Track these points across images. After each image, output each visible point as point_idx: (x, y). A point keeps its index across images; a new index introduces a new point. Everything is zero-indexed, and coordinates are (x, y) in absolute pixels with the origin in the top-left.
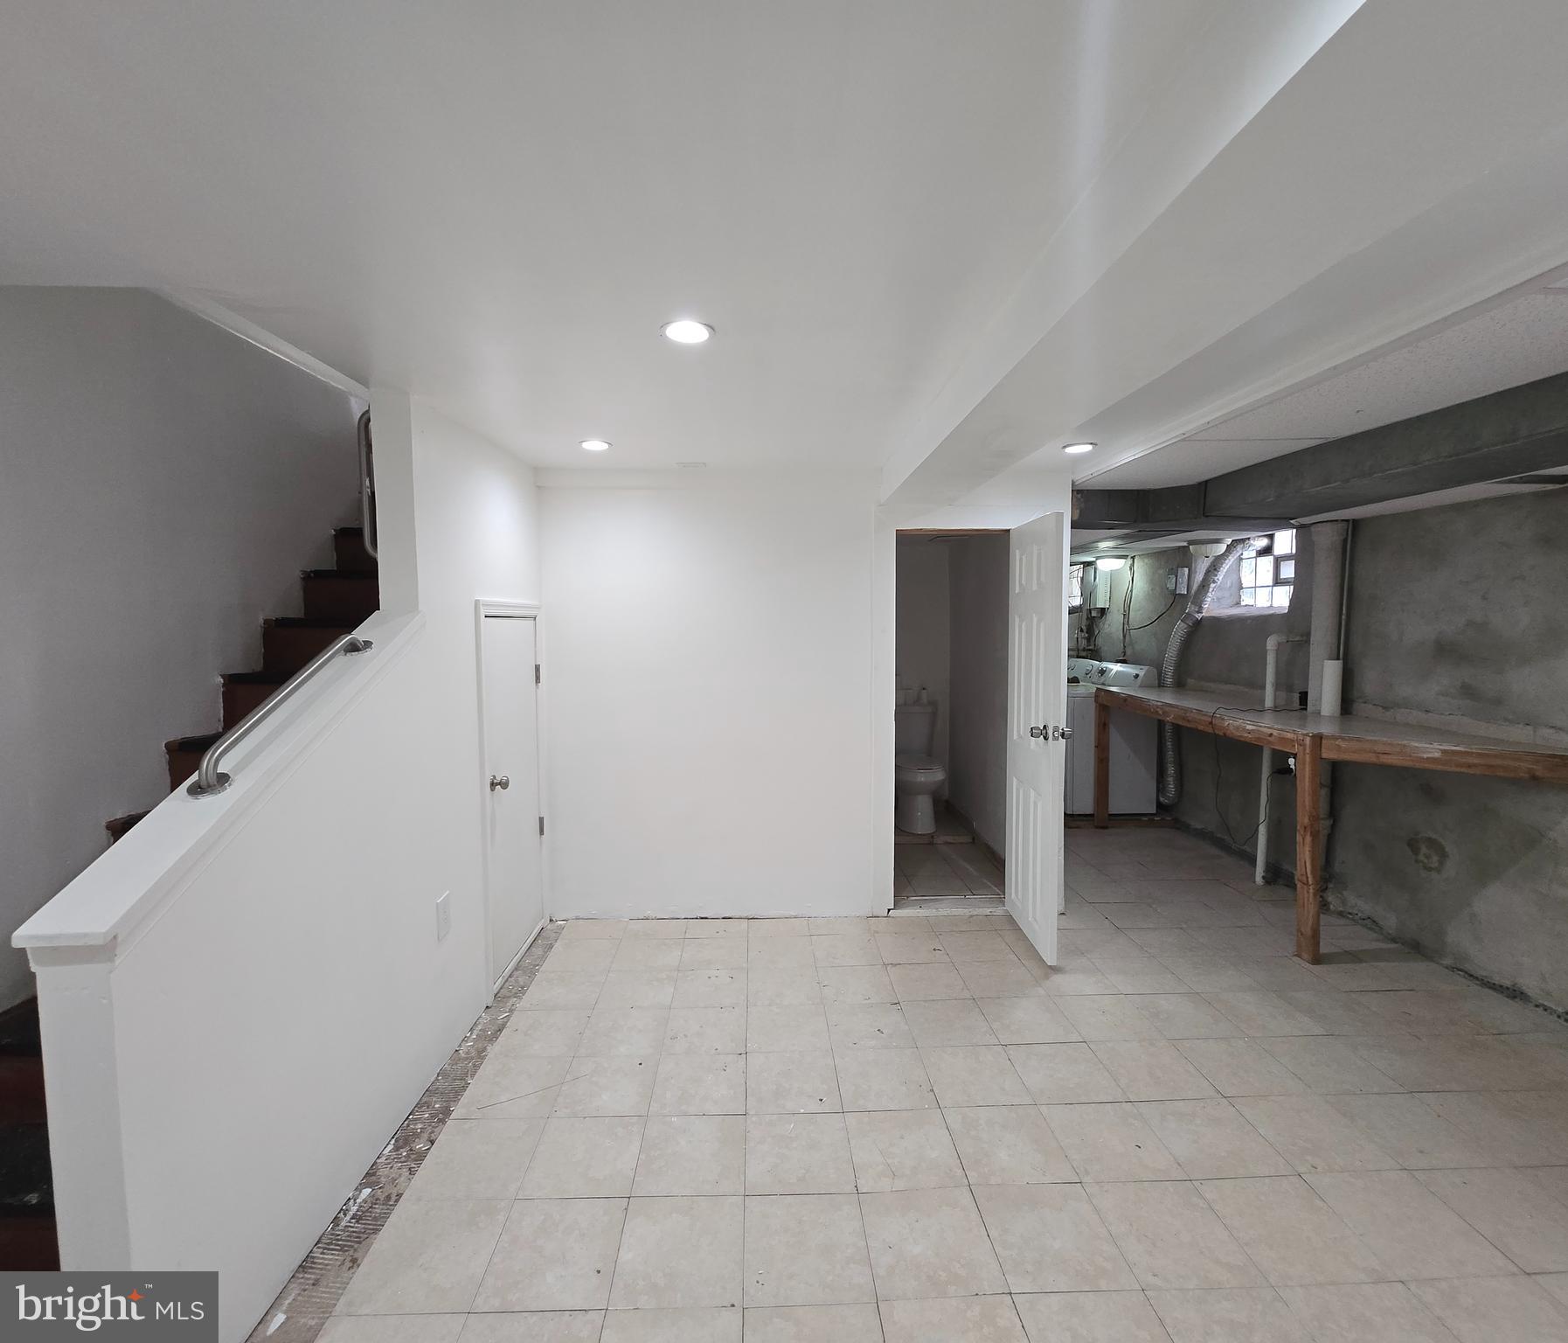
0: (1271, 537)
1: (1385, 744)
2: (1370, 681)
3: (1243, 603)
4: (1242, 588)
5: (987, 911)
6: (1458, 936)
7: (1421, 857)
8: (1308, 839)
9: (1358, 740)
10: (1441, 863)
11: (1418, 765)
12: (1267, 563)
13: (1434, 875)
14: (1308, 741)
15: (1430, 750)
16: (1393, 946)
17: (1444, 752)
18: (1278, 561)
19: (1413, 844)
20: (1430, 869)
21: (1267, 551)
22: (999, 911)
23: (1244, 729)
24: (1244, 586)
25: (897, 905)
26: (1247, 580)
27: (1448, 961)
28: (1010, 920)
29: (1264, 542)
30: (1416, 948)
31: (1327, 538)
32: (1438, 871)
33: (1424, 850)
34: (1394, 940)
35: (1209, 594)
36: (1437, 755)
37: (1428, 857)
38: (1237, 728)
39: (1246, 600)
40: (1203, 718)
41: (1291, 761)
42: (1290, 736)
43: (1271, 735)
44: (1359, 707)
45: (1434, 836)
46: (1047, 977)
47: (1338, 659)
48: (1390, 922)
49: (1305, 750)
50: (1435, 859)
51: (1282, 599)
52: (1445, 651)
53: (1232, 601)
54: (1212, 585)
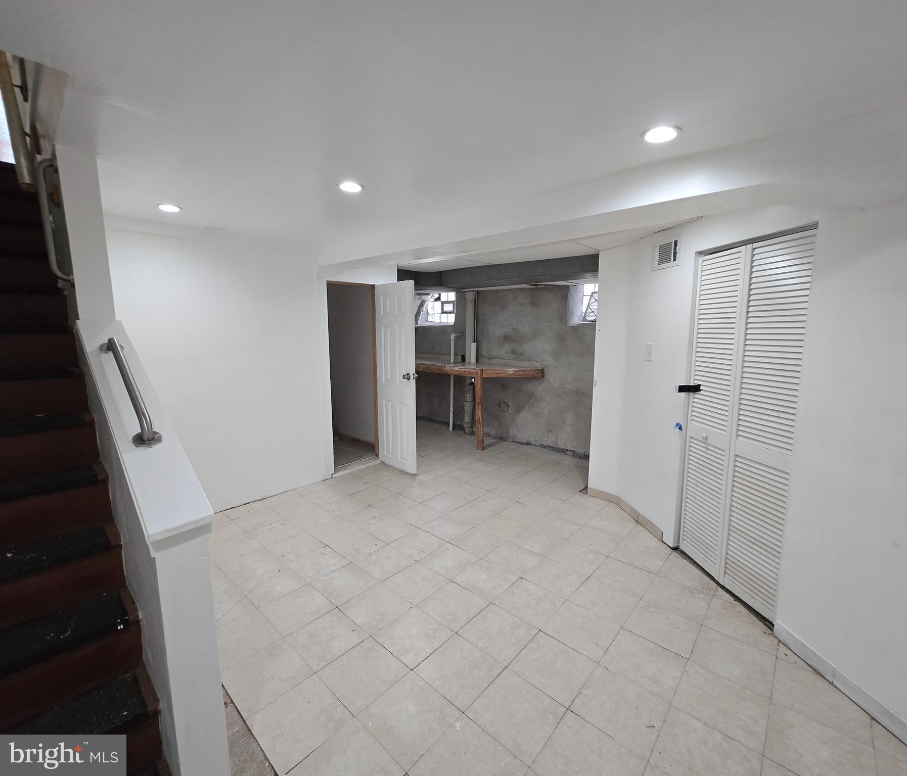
0: (440, 294)
1: (500, 370)
2: (484, 350)
3: (429, 321)
4: (428, 314)
5: (373, 463)
6: (513, 431)
7: (502, 408)
8: (480, 407)
9: (493, 370)
10: (508, 409)
11: (508, 376)
12: (438, 304)
13: (506, 413)
14: (479, 371)
15: (511, 371)
16: (496, 440)
17: (514, 371)
18: (443, 303)
19: (499, 405)
20: (504, 412)
21: (438, 299)
22: (378, 462)
23: (454, 370)
25: (335, 473)
26: (430, 311)
27: (510, 440)
28: (383, 463)
29: (436, 296)
30: (501, 439)
31: (470, 296)
32: (507, 412)
33: (502, 406)
34: (495, 438)
35: (421, 317)
36: (512, 372)
37: (504, 408)
38: (451, 370)
39: (430, 319)
40: (436, 368)
41: (473, 380)
42: (472, 371)
43: (465, 371)
44: (480, 359)
45: (506, 401)
46: (414, 478)
47: (474, 342)
48: (493, 432)
49: (478, 375)
50: (506, 408)
51: (450, 319)
52: (507, 338)
53: (424, 320)
54: (422, 313)
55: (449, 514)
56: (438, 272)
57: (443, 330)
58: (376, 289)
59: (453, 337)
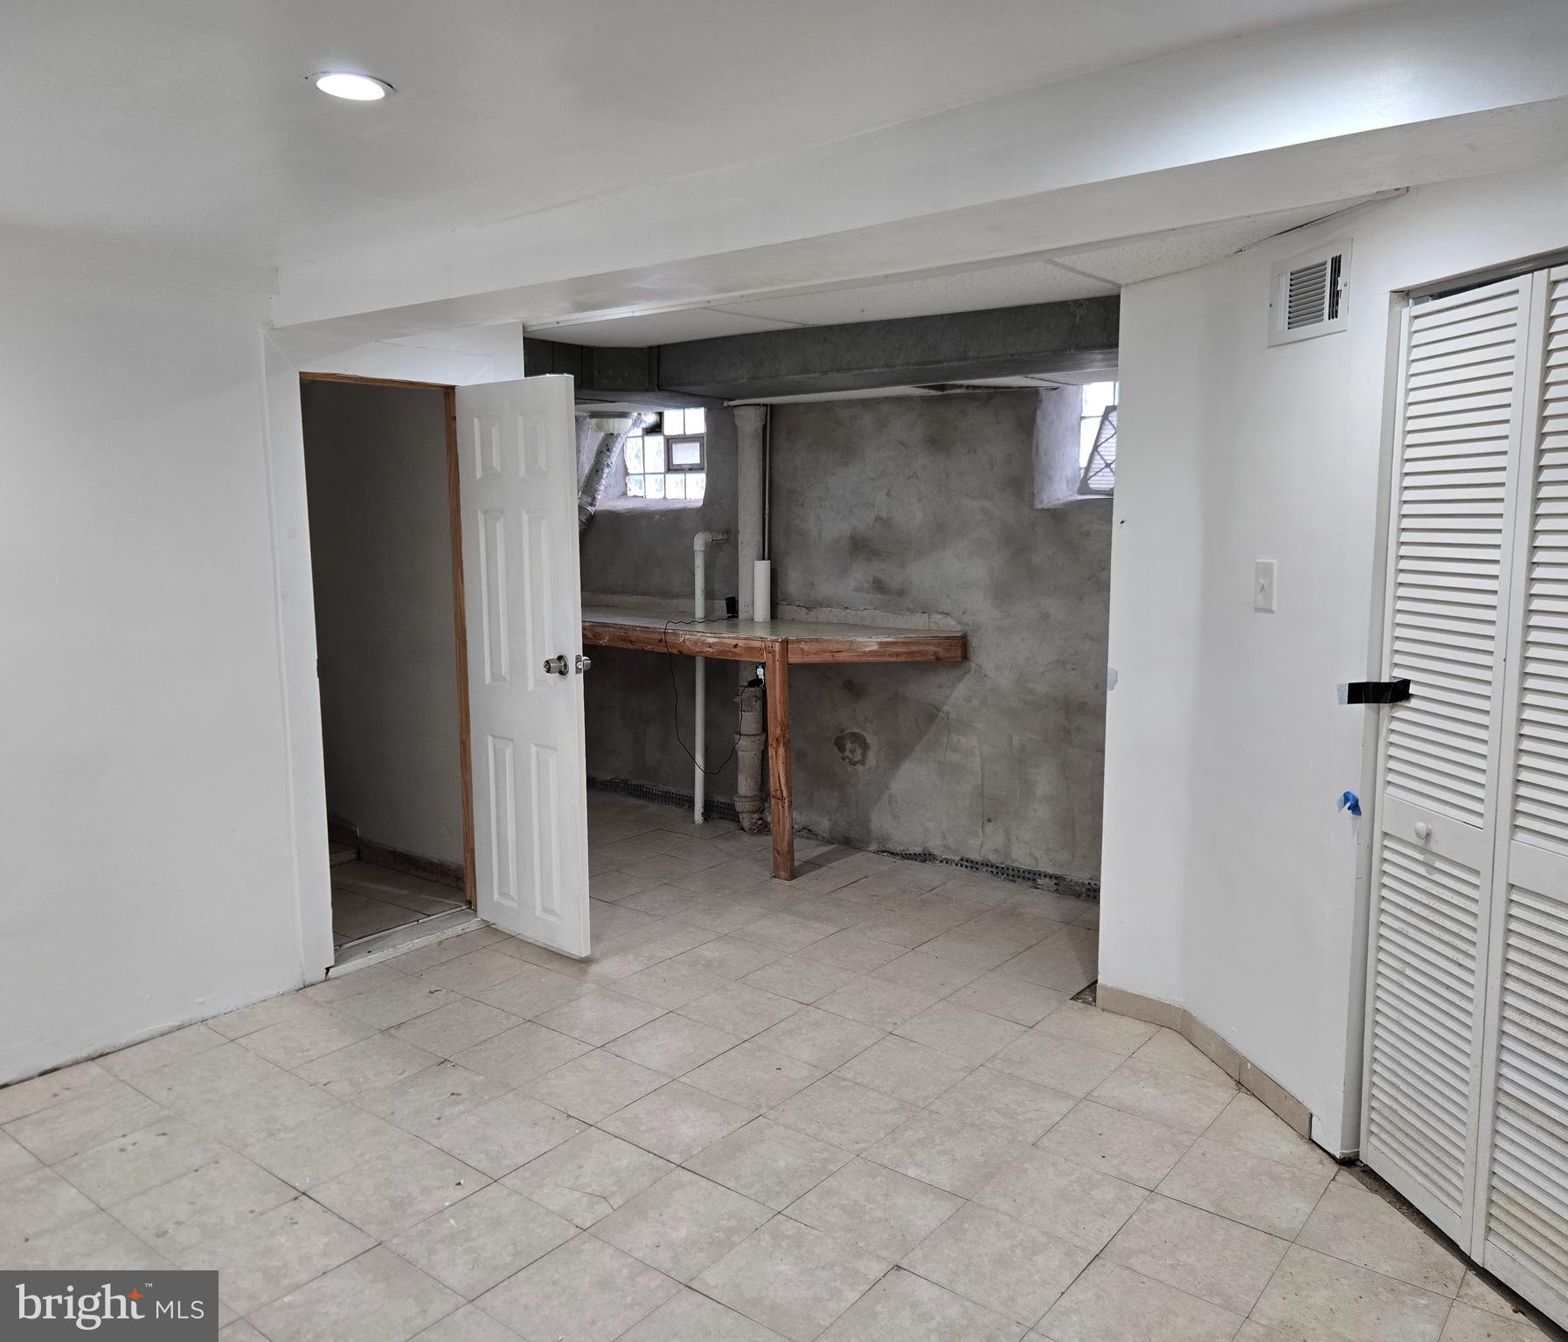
0: (661, 415)
1: (837, 642)
2: (794, 583)
3: (630, 494)
4: (627, 474)
5: (458, 929)
6: (880, 821)
7: (847, 753)
8: (781, 750)
9: (817, 641)
10: (864, 755)
11: (863, 659)
12: (656, 442)
13: (859, 767)
14: (777, 647)
15: (870, 643)
16: (833, 846)
17: (881, 644)
18: (670, 442)
19: (839, 744)
20: (854, 764)
21: (656, 429)
22: (472, 924)
23: (703, 643)
24: (630, 471)
25: (338, 961)
26: (633, 466)
27: (873, 847)
28: (488, 927)
29: (650, 419)
30: (847, 843)
31: (749, 421)
32: (862, 762)
33: (849, 746)
34: (829, 842)
35: (603, 482)
36: (875, 648)
37: (852, 751)
38: (696, 643)
39: (633, 490)
40: (652, 636)
41: (760, 672)
42: (757, 644)
43: (736, 646)
44: (784, 609)
45: (856, 730)
46: (585, 972)
47: (764, 559)
48: (824, 824)
49: (774, 656)
50: (859, 752)
51: (692, 490)
52: (859, 547)
53: (617, 491)
54: (606, 470)
55: (683, 1079)
56: (651, 348)
57: (672, 521)
58: (460, 401)
59: (699, 543)
